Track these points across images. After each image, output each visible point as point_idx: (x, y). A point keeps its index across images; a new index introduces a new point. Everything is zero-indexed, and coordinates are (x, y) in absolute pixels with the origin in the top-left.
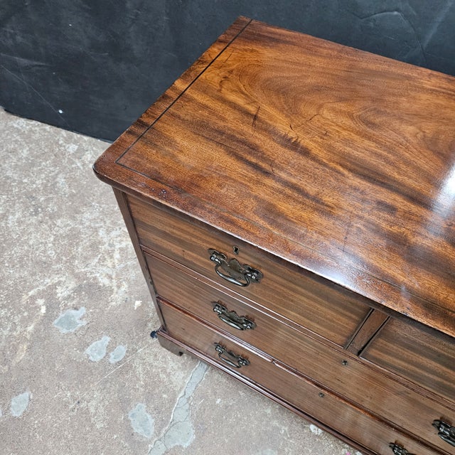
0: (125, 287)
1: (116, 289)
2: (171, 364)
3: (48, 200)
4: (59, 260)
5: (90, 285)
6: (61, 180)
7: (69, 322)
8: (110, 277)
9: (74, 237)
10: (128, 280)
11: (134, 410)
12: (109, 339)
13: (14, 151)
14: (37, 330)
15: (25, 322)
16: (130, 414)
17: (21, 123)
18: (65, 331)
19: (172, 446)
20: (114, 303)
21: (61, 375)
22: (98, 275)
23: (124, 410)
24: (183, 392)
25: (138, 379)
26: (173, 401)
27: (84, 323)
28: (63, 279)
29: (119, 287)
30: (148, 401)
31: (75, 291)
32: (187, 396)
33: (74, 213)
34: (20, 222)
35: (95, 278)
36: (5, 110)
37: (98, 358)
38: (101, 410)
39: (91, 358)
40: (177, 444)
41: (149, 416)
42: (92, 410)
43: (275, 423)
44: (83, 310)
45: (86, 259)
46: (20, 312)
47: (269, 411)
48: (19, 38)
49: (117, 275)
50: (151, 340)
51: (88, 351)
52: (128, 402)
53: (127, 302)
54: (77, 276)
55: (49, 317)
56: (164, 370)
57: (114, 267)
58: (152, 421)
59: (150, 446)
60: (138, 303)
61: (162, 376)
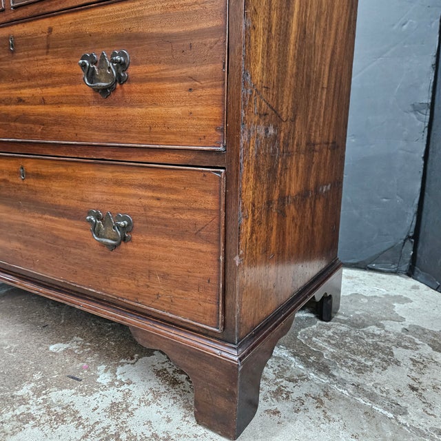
43: (4, 341)
47: (5, 334)
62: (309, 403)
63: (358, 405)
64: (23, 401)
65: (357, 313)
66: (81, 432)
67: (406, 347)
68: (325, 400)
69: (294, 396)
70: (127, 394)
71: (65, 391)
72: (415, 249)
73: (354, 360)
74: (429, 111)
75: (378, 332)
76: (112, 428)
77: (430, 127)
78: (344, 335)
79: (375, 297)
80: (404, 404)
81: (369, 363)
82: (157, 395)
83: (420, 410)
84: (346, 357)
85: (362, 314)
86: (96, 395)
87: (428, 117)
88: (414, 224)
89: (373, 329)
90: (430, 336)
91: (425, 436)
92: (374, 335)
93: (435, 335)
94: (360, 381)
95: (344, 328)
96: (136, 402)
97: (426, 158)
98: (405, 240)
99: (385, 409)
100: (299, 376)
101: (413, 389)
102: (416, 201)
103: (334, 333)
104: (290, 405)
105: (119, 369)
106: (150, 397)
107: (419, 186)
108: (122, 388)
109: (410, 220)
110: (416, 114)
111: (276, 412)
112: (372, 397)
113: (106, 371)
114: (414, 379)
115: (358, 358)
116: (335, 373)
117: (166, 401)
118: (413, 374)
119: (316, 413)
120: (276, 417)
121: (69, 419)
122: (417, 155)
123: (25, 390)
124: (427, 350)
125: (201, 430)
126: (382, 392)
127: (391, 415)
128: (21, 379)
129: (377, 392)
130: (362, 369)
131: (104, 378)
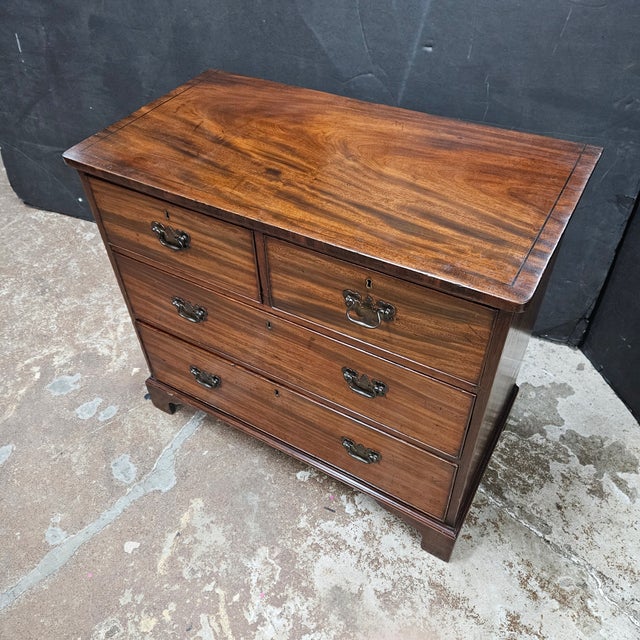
0: (125, 356)
1: (115, 358)
2: (162, 421)
3: (56, 282)
4: (60, 333)
5: (89, 355)
6: (73, 264)
7: (63, 386)
8: (111, 348)
9: (79, 314)
10: (129, 351)
11: (117, 460)
12: (101, 400)
13: (28, 240)
14: (28, 393)
15: (17, 386)
16: (112, 463)
17: (40, 215)
18: (57, 394)
19: (152, 490)
20: (111, 370)
21: (47, 431)
22: (98, 346)
23: (106, 460)
24: (170, 445)
25: (127, 435)
26: (158, 453)
27: (78, 386)
28: (62, 350)
29: (118, 356)
30: (132, 452)
31: (72, 359)
32: (174, 448)
33: (82, 293)
34: (25, 301)
35: (95, 349)
36: (25, 203)
37: (87, 416)
38: (84, 459)
39: (80, 417)
40: (157, 488)
41: (131, 464)
42: (74, 460)
43: (261, 471)
44: (78, 376)
45: (87, 333)
46: (13, 377)
47: (257, 461)
48: (42, 124)
49: (118, 346)
50: (144, 402)
51: (78, 410)
52: (112, 453)
53: (124, 370)
54: (77, 347)
55: (42, 382)
56: (154, 427)
57: (116, 339)
58: (133, 469)
59: (129, 490)
60: (136, 370)
61: (151, 431)
62: (490, 528)
63: (521, 528)
64: (307, 533)
65: (526, 415)
66: (354, 559)
67: (560, 460)
68: (500, 524)
69: (480, 521)
70: (370, 524)
71: (329, 522)
72: (588, 329)
73: (520, 479)
74: (633, 206)
75: (540, 442)
76: (372, 554)
77: (630, 221)
78: (514, 446)
79: (543, 386)
80: (550, 524)
81: (531, 482)
82: (391, 524)
83: (560, 529)
84: (515, 476)
85: (529, 417)
86: (351, 526)
87: (631, 211)
88: (592, 307)
89: (537, 438)
90: (581, 446)
91: (559, 552)
92: (537, 446)
93: (585, 444)
94: (523, 502)
95: (513, 438)
96: (379, 531)
97: (618, 251)
98: (581, 319)
99: (538, 529)
100: (482, 501)
101: (559, 507)
102: (600, 288)
103: (506, 445)
104: (477, 530)
105: (356, 498)
106: (386, 526)
107: (605, 274)
108: (365, 518)
109: (590, 304)
110: (618, 206)
111: (469, 537)
112: (530, 518)
113: (348, 500)
114: (561, 497)
115: (524, 476)
116: (507, 496)
117: (398, 530)
118: (561, 492)
119: (494, 536)
120: (469, 541)
121: (343, 547)
122: (610, 247)
123: (303, 523)
124: (575, 462)
125: (426, 554)
126: (537, 512)
127: (541, 535)
128: (296, 513)
129: (534, 512)
130: (525, 489)
131: (349, 509)
